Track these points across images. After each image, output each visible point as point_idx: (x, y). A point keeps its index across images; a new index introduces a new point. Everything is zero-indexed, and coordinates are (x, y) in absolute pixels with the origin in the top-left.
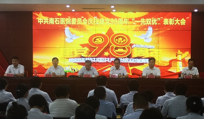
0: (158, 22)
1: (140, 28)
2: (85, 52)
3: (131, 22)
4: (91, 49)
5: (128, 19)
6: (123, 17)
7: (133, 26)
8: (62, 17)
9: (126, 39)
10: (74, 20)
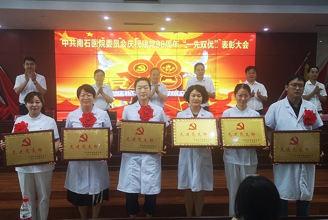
0: (215, 45)
1: (192, 53)
2: (125, 83)
3: (181, 45)
4: (132, 79)
5: (178, 42)
6: (171, 38)
7: (184, 49)
8: (94, 37)
9: (175, 67)
10: (109, 41)
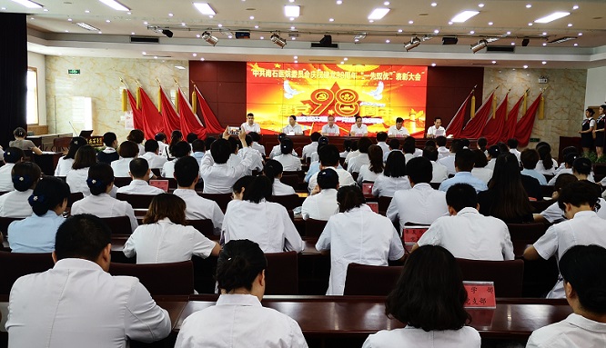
0: (390, 77)
1: (369, 83)
2: (307, 110)
3: (359, 77)
4: (314, 106)
5: (356, 73)
6: (350, 70)
7: (362, 80)
8: (281, 69)
9: (353, 96)
10: (294, 72)
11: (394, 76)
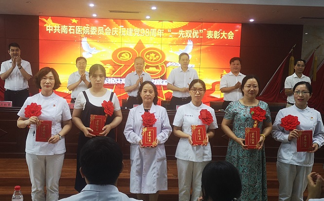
0: (200, 35)
1: (177, 42)
2: (108, 71)
3: (166, 34)
4: (115, 66)
5: (163, 30)
6: (157, 27)
7: (169, 38)
8: (78, 24)
9: (159, 55)
10: (94, 28)
11: (205, 34)
